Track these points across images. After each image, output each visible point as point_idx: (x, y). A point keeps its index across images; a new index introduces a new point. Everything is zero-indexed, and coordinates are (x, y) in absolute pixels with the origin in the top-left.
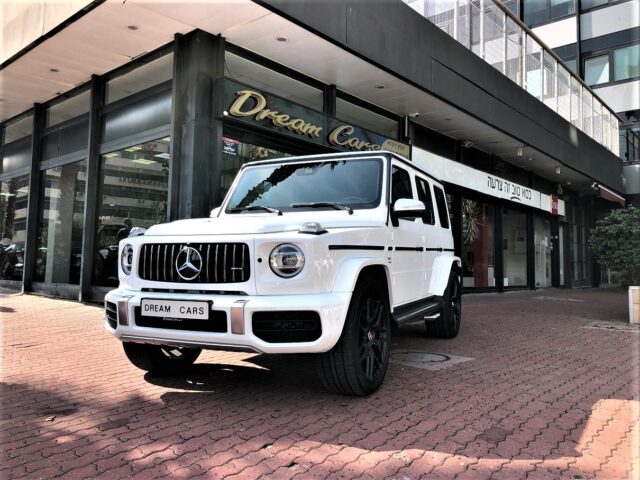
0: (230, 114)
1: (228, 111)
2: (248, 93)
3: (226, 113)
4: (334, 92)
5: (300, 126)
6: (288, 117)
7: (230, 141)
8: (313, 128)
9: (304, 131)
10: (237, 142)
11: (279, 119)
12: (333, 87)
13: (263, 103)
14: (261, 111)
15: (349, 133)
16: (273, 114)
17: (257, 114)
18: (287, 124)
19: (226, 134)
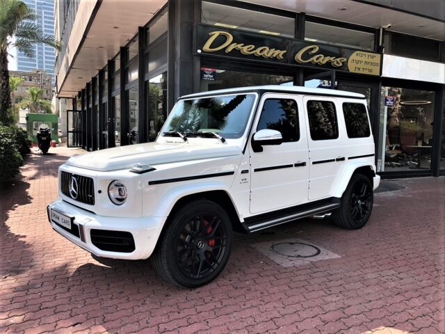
0: (202, 51)
1: (202, 50)
2: (217, 34)
3: (199, 51)
4: (304, 18)
5: (265, 52)
6: (253, 47)
7: (208, 70)
8: (278, 52)
9: (269, 56)
10: (214, 70)
11: (245, 50)
12: (303, 14)
13: (231, 38)
14: (230, 45)
15: (313, 52)
16: (239, 46)
17: (227, 47)
18: (252, 53)
19: (203, 65)
